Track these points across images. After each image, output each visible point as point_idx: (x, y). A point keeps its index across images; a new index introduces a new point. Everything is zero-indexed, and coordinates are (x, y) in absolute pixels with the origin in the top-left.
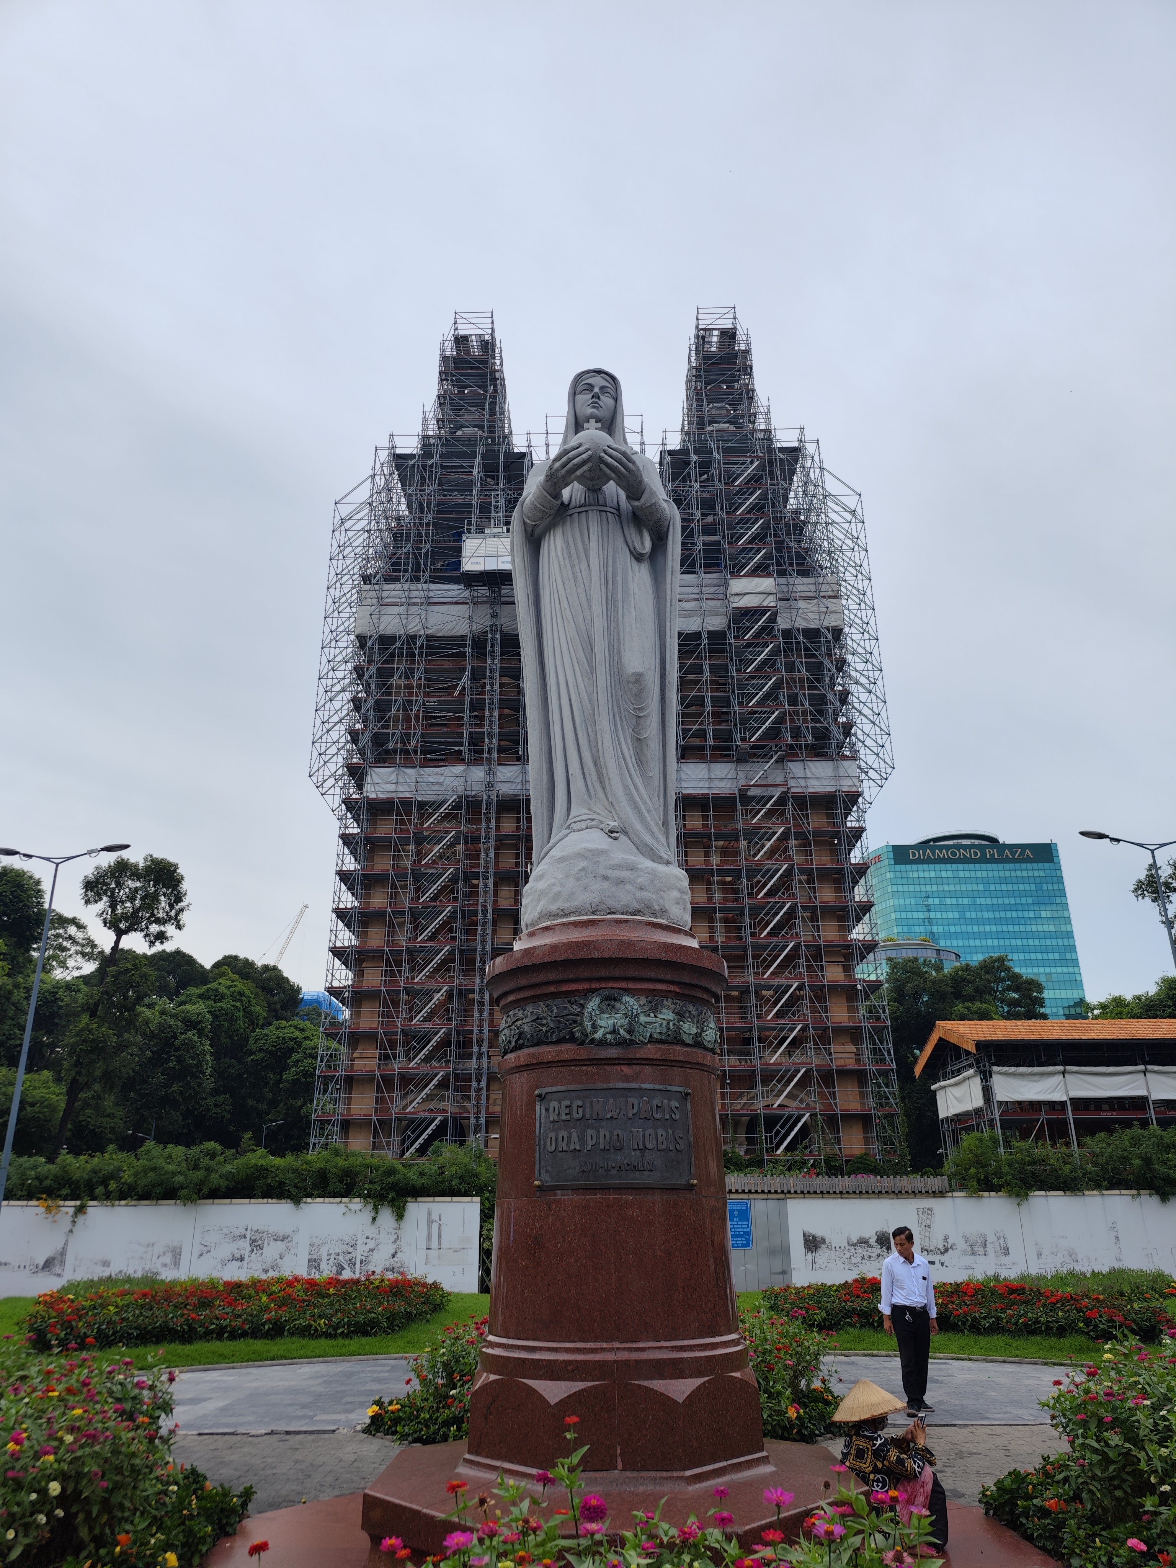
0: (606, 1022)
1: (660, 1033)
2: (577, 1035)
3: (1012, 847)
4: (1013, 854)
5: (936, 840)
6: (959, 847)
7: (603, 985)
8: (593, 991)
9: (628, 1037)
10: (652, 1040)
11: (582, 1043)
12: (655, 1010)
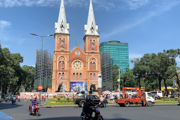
3: (122, 43)
4: (122, 44)
5: (111, 41)
6: (114, 43)
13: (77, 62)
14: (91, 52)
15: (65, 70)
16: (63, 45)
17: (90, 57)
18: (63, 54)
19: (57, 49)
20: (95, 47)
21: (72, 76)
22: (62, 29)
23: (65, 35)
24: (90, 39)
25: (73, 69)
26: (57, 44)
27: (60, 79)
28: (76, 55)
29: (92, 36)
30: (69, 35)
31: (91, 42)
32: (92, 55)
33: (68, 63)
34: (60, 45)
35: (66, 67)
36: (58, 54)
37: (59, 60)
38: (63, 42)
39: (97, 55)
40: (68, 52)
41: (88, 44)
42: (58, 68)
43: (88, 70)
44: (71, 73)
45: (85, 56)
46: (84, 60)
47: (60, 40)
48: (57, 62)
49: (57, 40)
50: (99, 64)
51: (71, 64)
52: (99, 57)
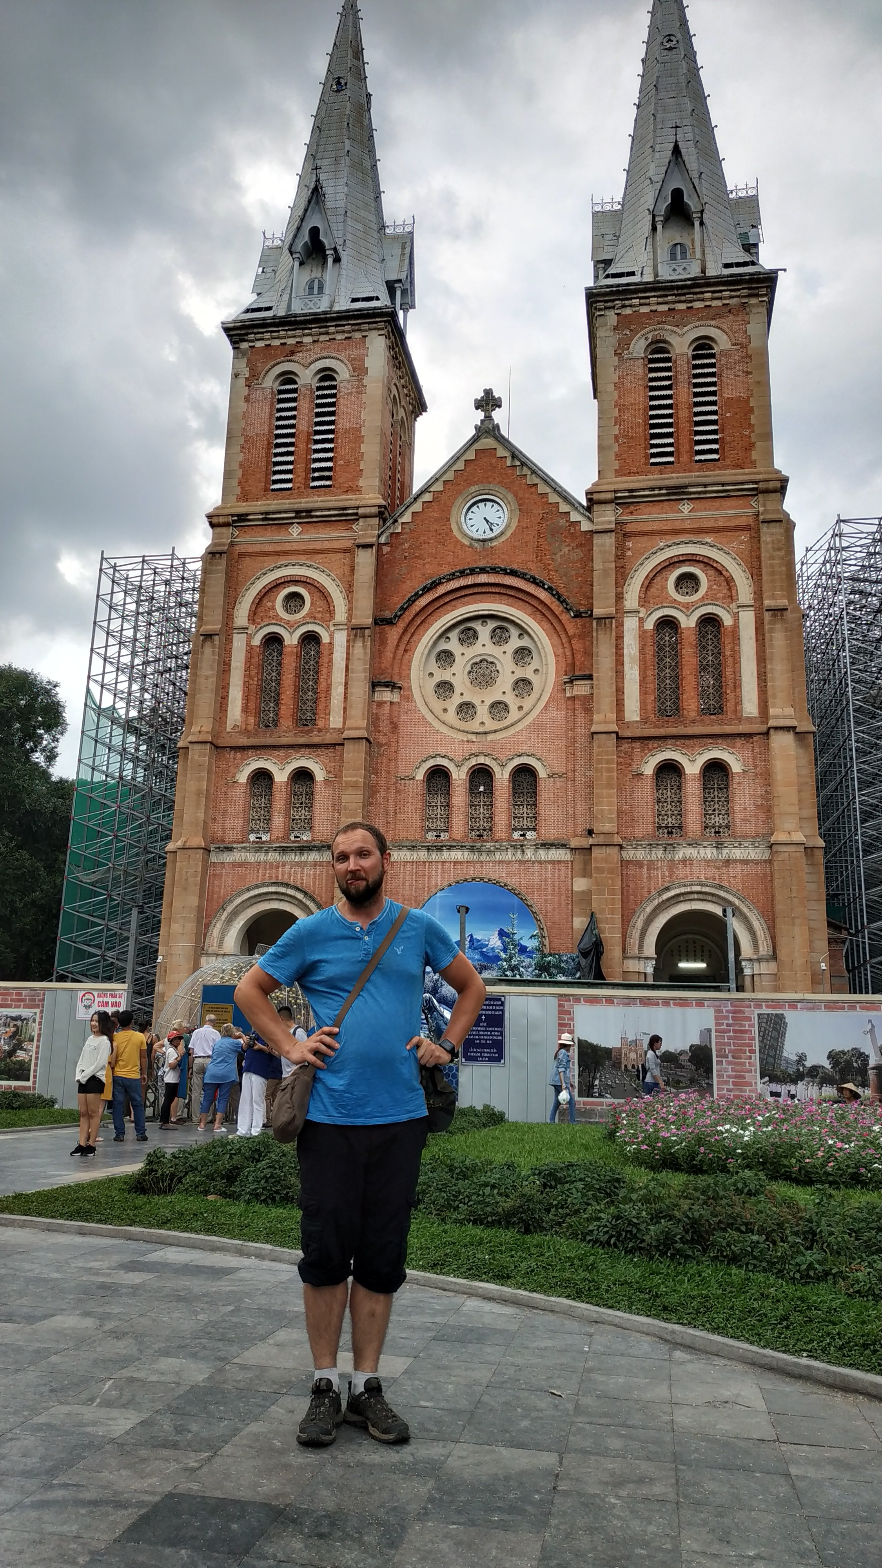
13: (484, 631)
14: (660, 489)
15: (329, 738)
16: (317, 442)
17: (654, 550)
18: (305, 552)
19: (239, 499)
20: (714, 422)
21: (410, 808)
22: (316, 282)
23: (333, 333)
24: (650, 336)
25: (429, 717)
26: (242, 441)
27: (263, 843)
28: (463, 545)
29: (676, 295)
30: (382, 325)
31: (668, 369)
32: (678, 525)
33: (359, 644)
34: (276, 455)
35: (333, 692)
36: (251, 555)
37: (259, 624)
38: (318, 415)
39: (742, 522)
40: (365, 516)
41: (620, 397)
42: (243, 711)
43: (614, 716)
44: (392, 764)
45: (580, 545)
46: (565, 594)
47: (281, 392)
48: (239, 643)
49: (247, 399)
50: (778, 626)
51: (399, 657)
52: (769, 539)
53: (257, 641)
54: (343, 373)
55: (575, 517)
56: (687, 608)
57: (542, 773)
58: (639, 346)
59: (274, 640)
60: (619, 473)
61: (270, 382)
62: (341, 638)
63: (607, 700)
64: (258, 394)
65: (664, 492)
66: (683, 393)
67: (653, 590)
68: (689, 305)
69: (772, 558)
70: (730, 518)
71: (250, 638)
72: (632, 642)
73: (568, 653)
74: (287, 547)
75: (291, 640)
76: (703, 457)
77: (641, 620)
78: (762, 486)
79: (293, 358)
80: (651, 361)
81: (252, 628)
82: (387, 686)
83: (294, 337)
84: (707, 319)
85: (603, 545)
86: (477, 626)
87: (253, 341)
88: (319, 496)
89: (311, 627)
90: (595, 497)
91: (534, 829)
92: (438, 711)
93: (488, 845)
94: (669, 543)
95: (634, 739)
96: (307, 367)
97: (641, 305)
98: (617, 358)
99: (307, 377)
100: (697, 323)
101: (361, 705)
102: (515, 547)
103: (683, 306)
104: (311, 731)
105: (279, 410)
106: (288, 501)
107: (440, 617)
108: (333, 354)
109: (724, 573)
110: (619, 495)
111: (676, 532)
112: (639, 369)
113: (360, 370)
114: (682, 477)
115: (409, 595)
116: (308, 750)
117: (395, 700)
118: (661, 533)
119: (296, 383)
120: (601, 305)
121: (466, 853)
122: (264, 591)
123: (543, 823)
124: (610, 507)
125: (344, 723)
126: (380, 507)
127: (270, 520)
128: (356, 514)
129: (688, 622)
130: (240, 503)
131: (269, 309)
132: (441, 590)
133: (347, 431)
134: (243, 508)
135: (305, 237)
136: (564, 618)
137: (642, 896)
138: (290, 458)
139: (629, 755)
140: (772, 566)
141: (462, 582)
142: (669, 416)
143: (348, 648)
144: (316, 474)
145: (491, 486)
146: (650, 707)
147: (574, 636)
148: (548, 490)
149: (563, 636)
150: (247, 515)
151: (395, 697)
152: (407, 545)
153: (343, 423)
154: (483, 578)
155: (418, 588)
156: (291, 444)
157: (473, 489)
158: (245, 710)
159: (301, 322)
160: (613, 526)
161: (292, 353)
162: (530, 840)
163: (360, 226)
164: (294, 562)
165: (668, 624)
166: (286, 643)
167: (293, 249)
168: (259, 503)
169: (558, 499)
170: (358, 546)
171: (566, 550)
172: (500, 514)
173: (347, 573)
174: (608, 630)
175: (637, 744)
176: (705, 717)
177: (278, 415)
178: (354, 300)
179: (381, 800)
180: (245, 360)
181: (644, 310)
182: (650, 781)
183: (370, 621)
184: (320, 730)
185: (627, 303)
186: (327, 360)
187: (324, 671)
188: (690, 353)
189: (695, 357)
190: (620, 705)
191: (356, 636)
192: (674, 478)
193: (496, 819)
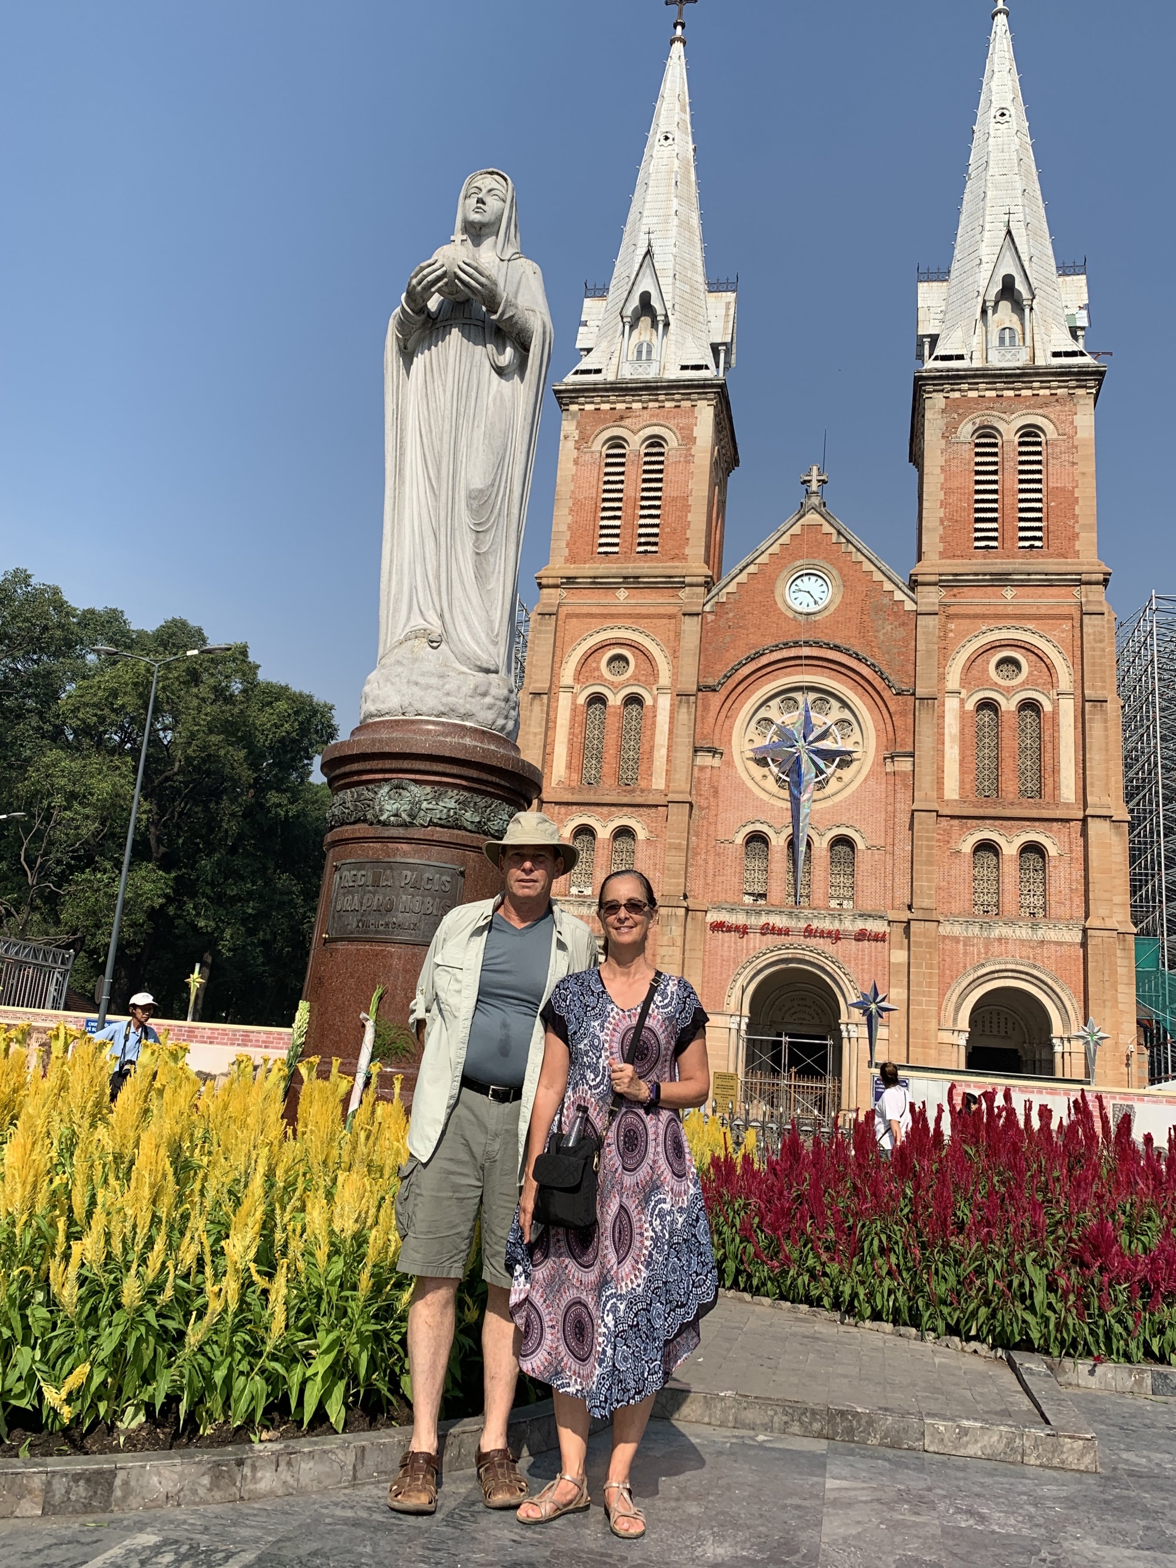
0: (390, 806)
1: (440, 819)
2: (369, 817)
7: (394, 776)
8: (386, 780)
9: (408, 819)
10: (431, 823)
11: (371, 824)
12: (437, 798)
13: (805, 702)
14: (985, 574)
15: (651, 799)
16: (643, 508)
17: (976, 633)
18: (630, 616)
19: (567, 561)
20: (1039, 510)
21: (728, 871)
22: (645, 346)
23: (663, 401)
24: (978, 421)
25: (750, 784)
26: (570, 503)
27: (585, 897)
28: (786, 617)
29: (1005, 383)
30: (712, 396)
31: (995, 454)
32: (1000, 610)
33: (684, 710)
34: (603, 518)
35: (656, 755)
36: (577, 616)
37: (584, 683)
38: (645, 481)
39: (1065, 611)
40: (691, 585)
41: (946, 480)
42: (567, 768)
43: (935, 795)
44: (712, 828)
45: (904, 624)
46: (887, 673)
47: (608, 456)
48: (564, 701)
49: (576, 462)
50: (1098, 717)
51: (719, 723)
52: (1090, 631)
53: (581, 700)
54: (672, 441)
55: (899, 596)
56: (1008, 692)
57: (860, 845)
58: (966, 430)
59: (597, 699)
60: (943, 555)
61: (598, 445)
62: (664, 702)
63: (928, 778)
64: (587, 457)
65: (988, 577)
66: (1010, 480)
67: (974, 672)
68: (1017, 393)
69: (1093, 649)
70: (1052, 607)
71: (575, 697)
72: (953, 722)
73: (890, 728)
74: (613, 610)
75: (615, 700)
76: (1027, 544)
77: (963, 702)
78: (1084, 577)
79: (622, 423)
80: (978, 445)
81: (577, 688)
82: (709, 752)
83: (624, 402)
84: (1034, 408)
85: (926, 627)
86: (798, 696)
87: (583, 404)
88: (645, 562)
89: (635, 689)
90: (920, 578)
91: (851, 898)
92: (758, 778)
93: (806, 912)
94: (991, 627)
95: (952, 817)
96: (635, 433)
97: (970, 389)
98: (944, 442)
99: (636, 443)
100: (1025, 412)
101: (685, 770)
102: (838, 622)
103: (1011, 393)
104: (633, 791)
105: (607, 474)
106: (615, 566)
107: (762, 686)
108: (662, 422)
109: (1045, 659)
110: (943, 578)
111: (997, 617)
112: (967, 452)
113: (689, 439)
114: (1006, 564)
115: (732, 665)
116: (630, 809)
117: (716, 765)
118: (984, 617)
119: (623, 447)
120: (929, 388)
121: (784, 918)
122: (590, 652)
123: (860, 893)
124: (932, 588)
125: (667, 786)
126: (706, 576)
127: (597, 583)
128: (683, 582)
129: (1008, 705)
130: (568, 565)
131: (598, 371)
132: (764, 660)
133: (674, 499)
134: (571, 570)
135: (635, 302)
136: (886, 694)
137: (957, 971)
138: (617, 523)
139: (948, 832)
140: (1093, 657)
141: (785, 653)
142: (995, 501)
143: (672, 712)
144: (643, 540)
145: (816, 562)
146: (968, 786)
147: (896, 712)
148: (873, 568)
149: (885, 711)
150: (576, 578)
151: (716, 762)
152: (731, 615)
153: (669, 490)
154: (806, 651)
155: (742, 658)
156: (619, 509)
157: (798, 563)
158: (569, 766)
159: (632, 389)
160: (936, 608)
161: (622, 418)
162: (847, 910)
163: (687, 288)
164: (620, 625)
165: (988, 705)
166: (610, 703)
167: (624, 313)
168: (587, 566)
169: (883, 578)
170: (684, 615)
171: (889, 627)
172: (824, 588)
173: (672, 638)
174: (931, 711)
175: (956, 822)
176: (1024, 800)
177: (607, 478)
178: (684, 368)
179: (701, 862)
180: (575, 423)
181: (973, 394)
182: (967, 859)
183: (695, 687)
184: (642, 791)
185: (956, 387)
186: (656, 428)
187: (648, 733)
188: (1017, 440)
189: (1021, 444)
190: (940, 783)
191: (681, 702)
192: (998, 564)
193: (814, 887)
